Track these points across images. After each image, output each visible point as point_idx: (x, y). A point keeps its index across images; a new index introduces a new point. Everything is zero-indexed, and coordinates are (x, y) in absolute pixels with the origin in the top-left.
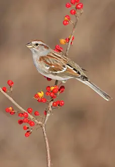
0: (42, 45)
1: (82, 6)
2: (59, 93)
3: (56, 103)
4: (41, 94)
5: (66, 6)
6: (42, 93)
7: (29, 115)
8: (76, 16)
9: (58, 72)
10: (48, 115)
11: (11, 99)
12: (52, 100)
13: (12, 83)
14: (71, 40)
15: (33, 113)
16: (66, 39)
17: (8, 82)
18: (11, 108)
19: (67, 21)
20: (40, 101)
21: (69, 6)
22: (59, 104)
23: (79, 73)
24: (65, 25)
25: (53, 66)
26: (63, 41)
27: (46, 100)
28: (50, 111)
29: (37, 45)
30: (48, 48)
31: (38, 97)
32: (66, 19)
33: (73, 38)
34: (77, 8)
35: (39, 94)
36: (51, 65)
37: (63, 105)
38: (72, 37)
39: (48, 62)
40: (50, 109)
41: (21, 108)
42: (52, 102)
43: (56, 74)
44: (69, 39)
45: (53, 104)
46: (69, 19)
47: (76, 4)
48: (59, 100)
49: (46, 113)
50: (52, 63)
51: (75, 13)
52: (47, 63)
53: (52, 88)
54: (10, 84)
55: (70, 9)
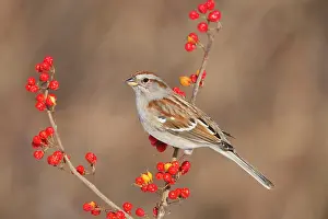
0: (155, 81)
1: (219, 16)
2: (179, 174)
3: (176, 192)
4: (148, 178)
5: (191, 15)
6: (150, 175)
7: (126, 215)
8: (209, 35)
9: (181, 130)
10: (161, 215)
11: (93, 187)
12: (168, 188)
13: (95, 158)
14: (200, 77)
15: (133, 212)
16: (191, 77)
17: (87, 156)
18: (92, 204)
19: (192, 44)
20: (147, 189)
21: (196, 17)
22: (181, 194)
23: (218, 136)
24: (189, 50)
25: (173, 118)
26: (185, 80)
27: (156, 188)
28: (165, 208)
29: (146, 80)
30: (165, 87)
31: (142, 181)
32: (190, 39)
33: (204, 75)
34: (210, 20)
35: (144, 177)
36: (170, 115)
37: (187, 195)
38: (202, 71)
39: (165, 109)
40: (165, 204)
41: (111, 203)
42: (168, 191)
43: (177, 133)
44: (197, 77)
45: (170, 195)
46: (196, 39)
47: (208, 12)
48: (181, 187)
49: (157, 211)
50: (172, 113)
51: (206, 29)
52: (163, 112)
53: (168, 166)
54: (91, 159)
55: (197, 22)
